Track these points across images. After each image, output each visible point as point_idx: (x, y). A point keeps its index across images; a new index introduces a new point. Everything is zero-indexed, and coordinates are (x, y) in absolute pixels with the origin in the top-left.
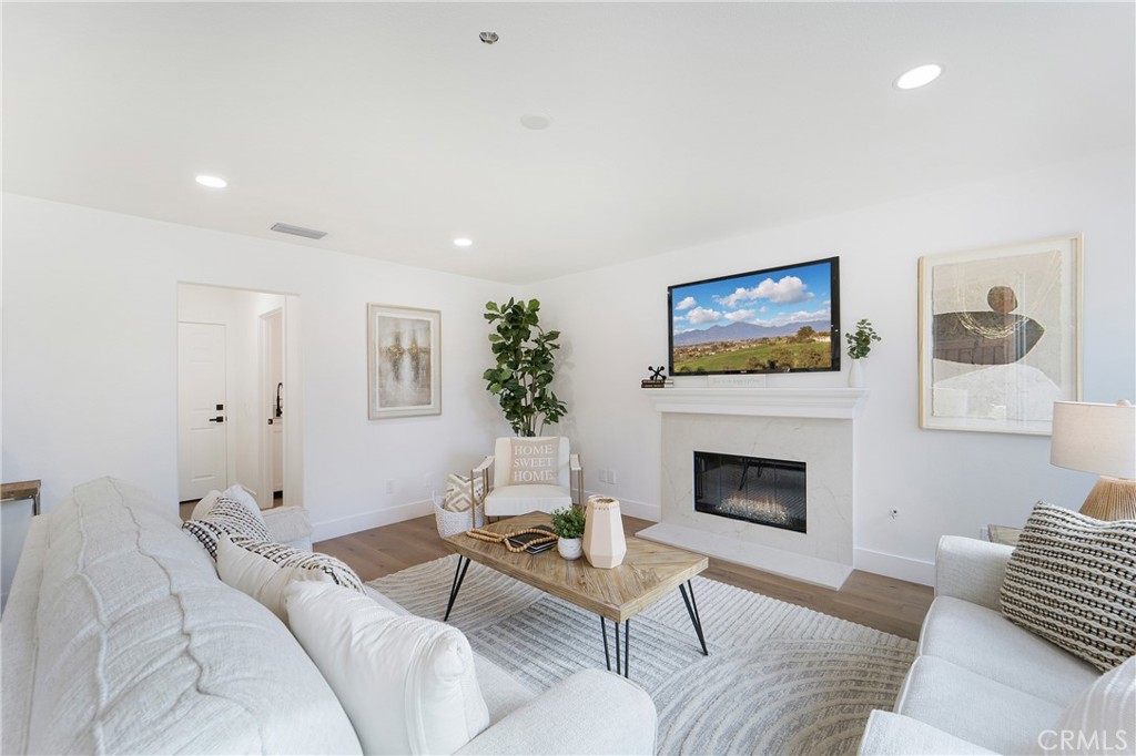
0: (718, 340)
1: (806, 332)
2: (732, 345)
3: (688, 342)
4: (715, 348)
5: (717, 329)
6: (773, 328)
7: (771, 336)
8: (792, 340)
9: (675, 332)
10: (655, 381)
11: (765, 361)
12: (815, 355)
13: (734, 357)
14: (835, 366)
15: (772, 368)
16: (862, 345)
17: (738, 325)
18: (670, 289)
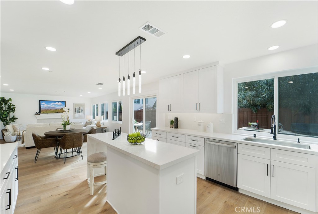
0: (49, 109)
1: (62, 109)
2: (52, 110)
3: (44, 109)
4: (49, 110)
5: (49, 108)
7: (58, 109)
8: (60, 109)
9: (41, 107)
10: (37, 114)
15: (58, 112)
17: (53, 107)
18: (40, 101)
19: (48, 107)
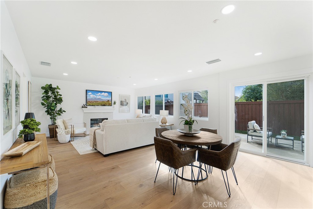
0: (96, 100)
1: (108, 101)
2: (98, 101)
3: (90, 100)
4: (95, 102)
6: (104, 100)
7: (104, 101)
8: (107, 102)
9: (88, 98)
10: (84, 107)
11: (103, 104)
12: (109, 104)
13: (98, 103)
14: (111, 106)
15: (104, 105)
16: (115, 103)
17: (99, 98)
18: (86, 90)
19: (94, 98)
